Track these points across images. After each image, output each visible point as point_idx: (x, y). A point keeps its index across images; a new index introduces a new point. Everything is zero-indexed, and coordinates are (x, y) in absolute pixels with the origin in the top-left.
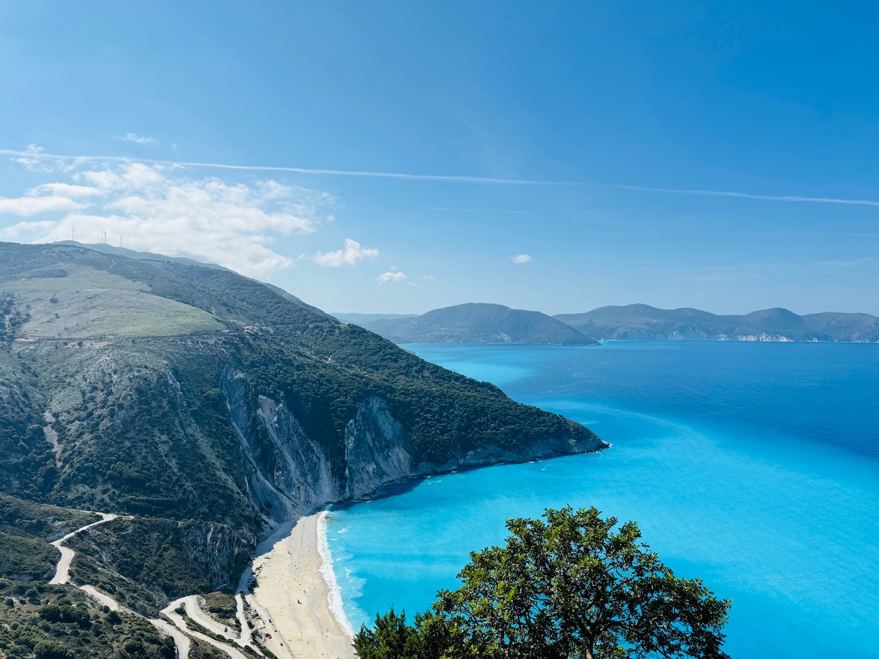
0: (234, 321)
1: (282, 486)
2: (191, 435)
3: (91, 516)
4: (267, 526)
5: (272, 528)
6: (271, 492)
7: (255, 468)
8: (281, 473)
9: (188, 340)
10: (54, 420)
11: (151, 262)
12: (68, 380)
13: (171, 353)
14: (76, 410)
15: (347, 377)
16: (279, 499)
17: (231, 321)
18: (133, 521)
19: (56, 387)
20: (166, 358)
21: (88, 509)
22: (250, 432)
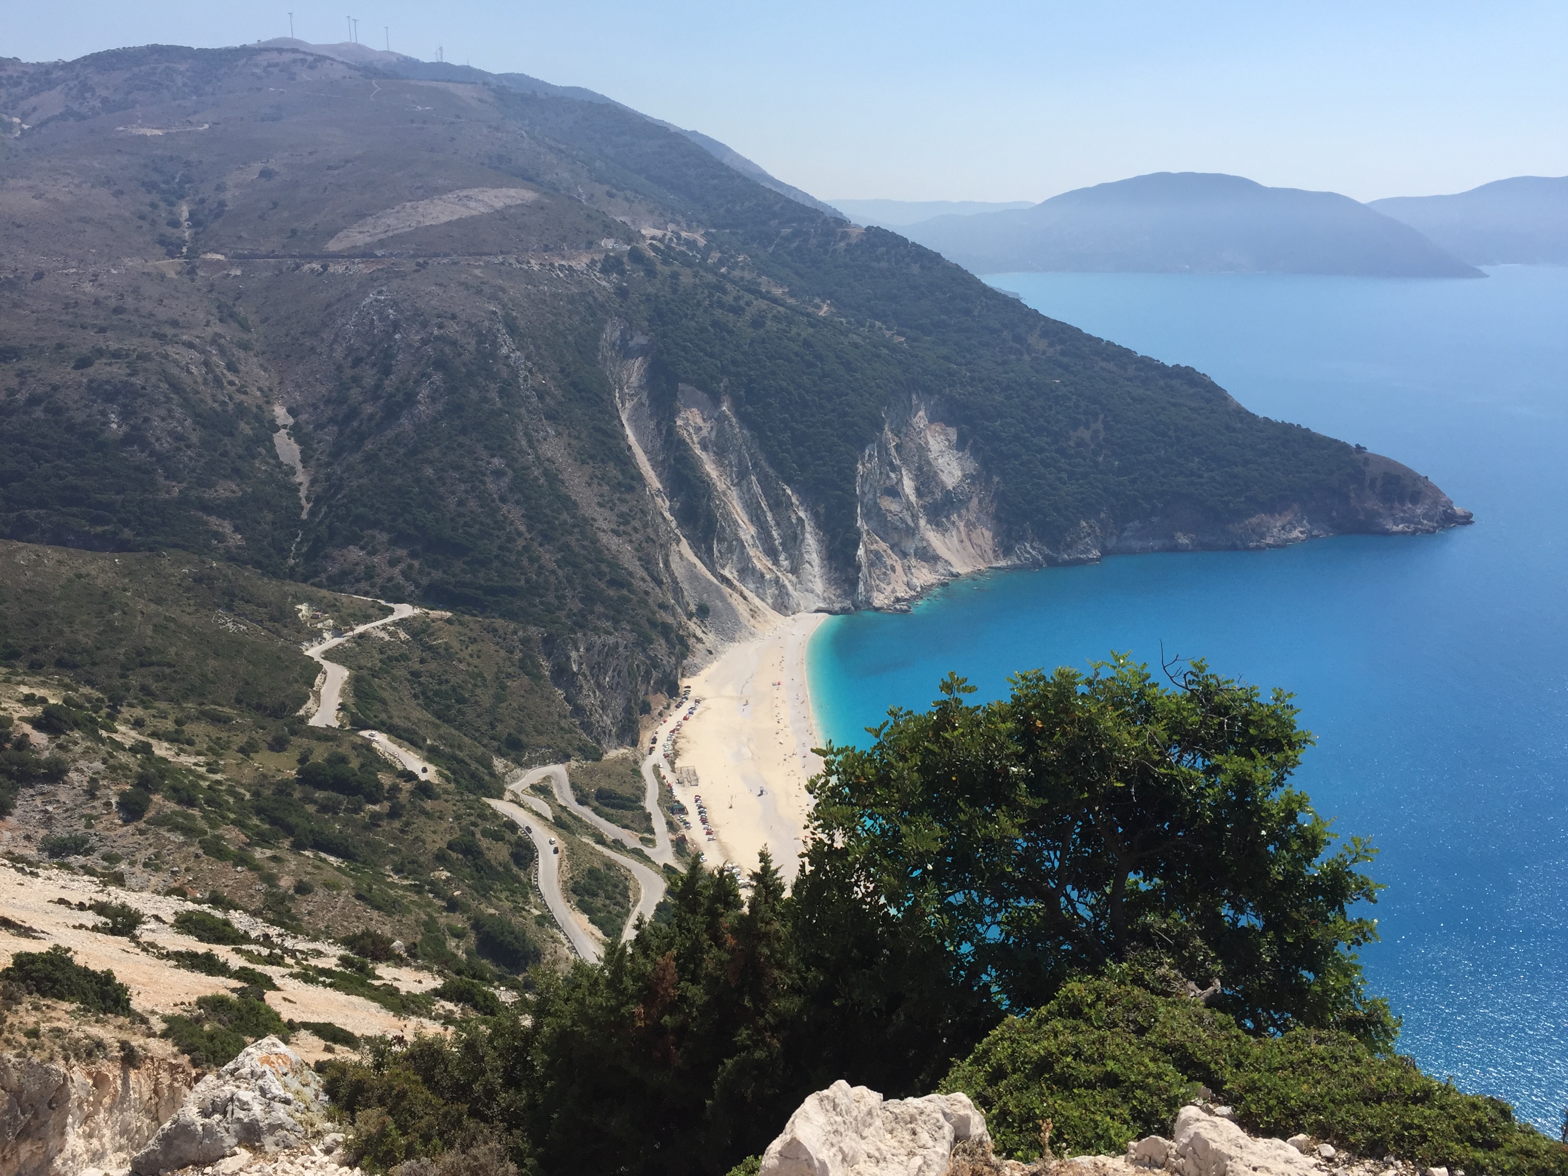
0: (623, 219)
1: (726, 573)
3: (373, 607)
4: (699, 646)
6: (708, 580)
7: (675, 534)
8: (726, 545)
9: (533, 262)
10: (291, 421)
11: (450, 86)
12: (308, 341)
14: (328, 402)
15: (862, 350)
16: (724, 598)
17: (618, 219)
18: (449, 621)
20: (492, 298)
21: (366, 594)
22: (663, 461)
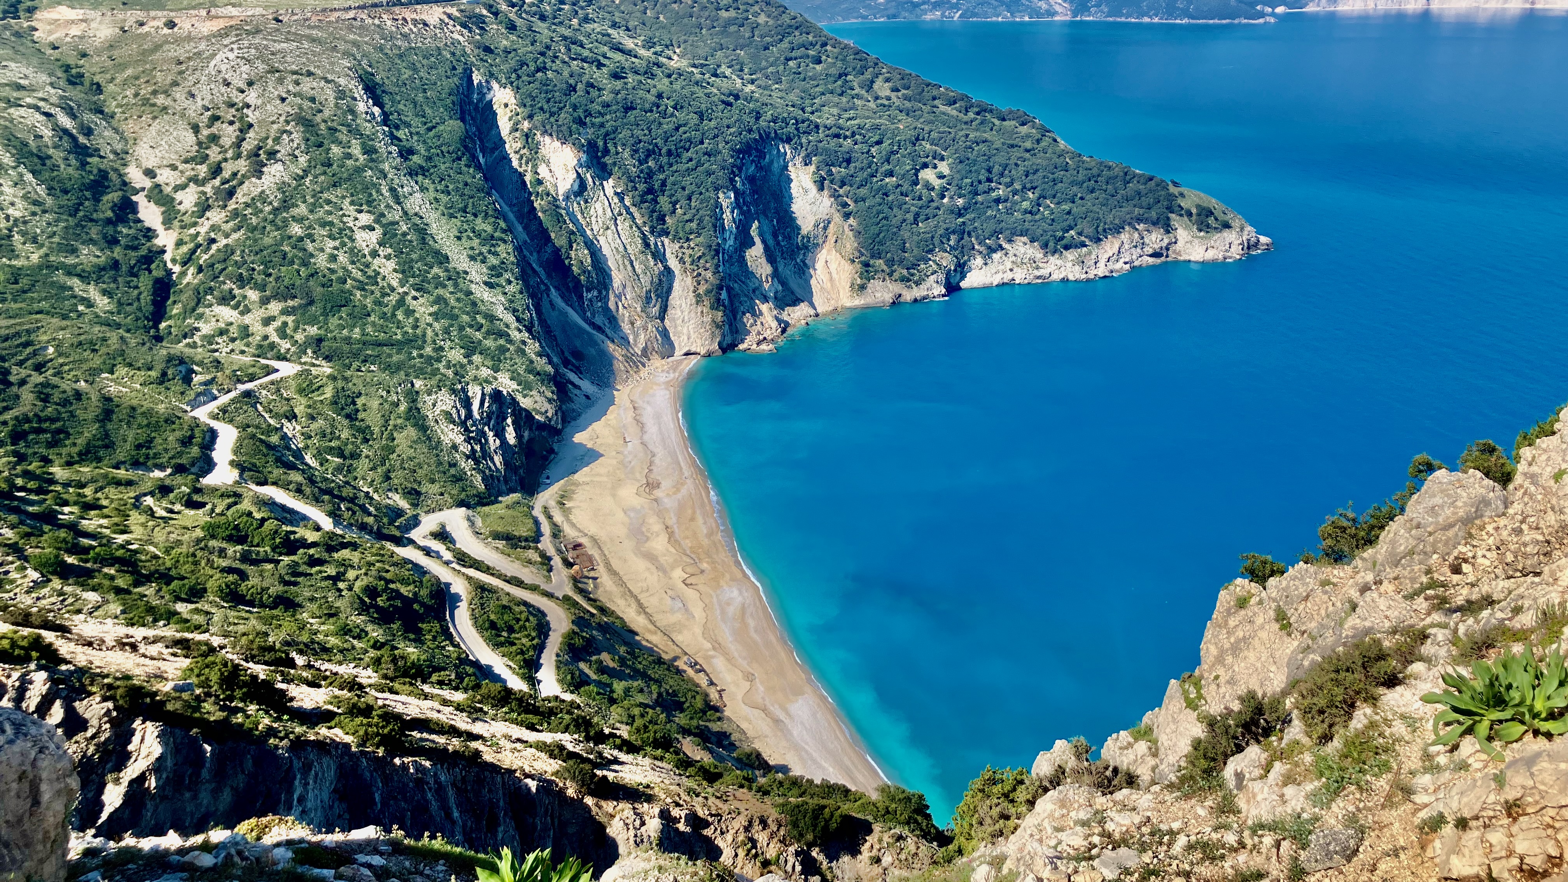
1: (599, 320)
2: (416, 214)
3: (253, 366)
4: (577, 392)
5: (588, 397)
6: (580, 329)
7: (545, 285)
8: (596, 293)
9: (385, 17)
10: (148, 182)
12: (160, 100)
13: (355, 43)
14: (186, 161)
15: (715, 99)
16: (597, 344)
18: (331, 377)
19: (141, 117)
20: (347, 54)
21: (243, 352)
22: (529, 213)
